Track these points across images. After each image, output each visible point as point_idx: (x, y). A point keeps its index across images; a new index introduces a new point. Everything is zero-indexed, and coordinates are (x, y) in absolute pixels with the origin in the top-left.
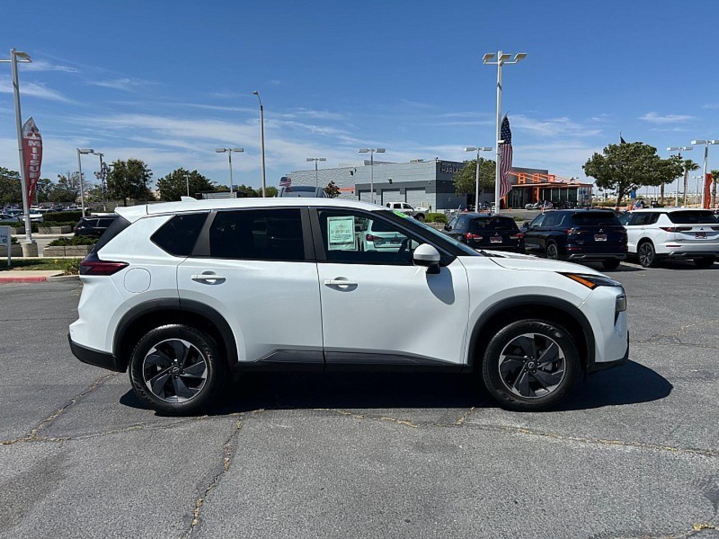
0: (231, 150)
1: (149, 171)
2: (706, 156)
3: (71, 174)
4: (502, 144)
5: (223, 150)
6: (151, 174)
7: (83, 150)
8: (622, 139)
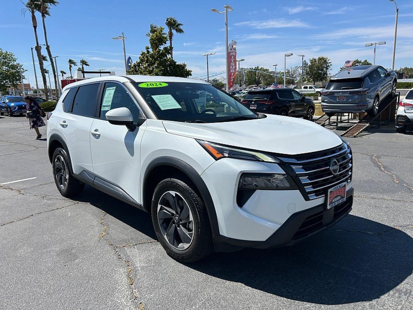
0: (376, 44)
1: (330, 63)
3: (293, 68)
5: (371, 45)
6: (331, 65)
7: (287, 54)
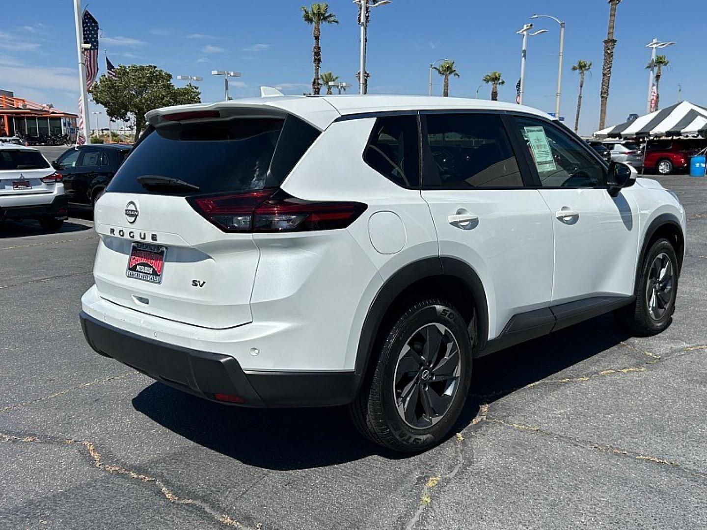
2: (227, 89)
4: (86, 49)
8: (108, 62)
